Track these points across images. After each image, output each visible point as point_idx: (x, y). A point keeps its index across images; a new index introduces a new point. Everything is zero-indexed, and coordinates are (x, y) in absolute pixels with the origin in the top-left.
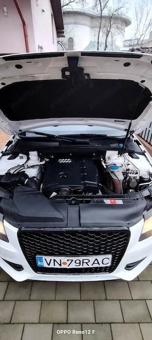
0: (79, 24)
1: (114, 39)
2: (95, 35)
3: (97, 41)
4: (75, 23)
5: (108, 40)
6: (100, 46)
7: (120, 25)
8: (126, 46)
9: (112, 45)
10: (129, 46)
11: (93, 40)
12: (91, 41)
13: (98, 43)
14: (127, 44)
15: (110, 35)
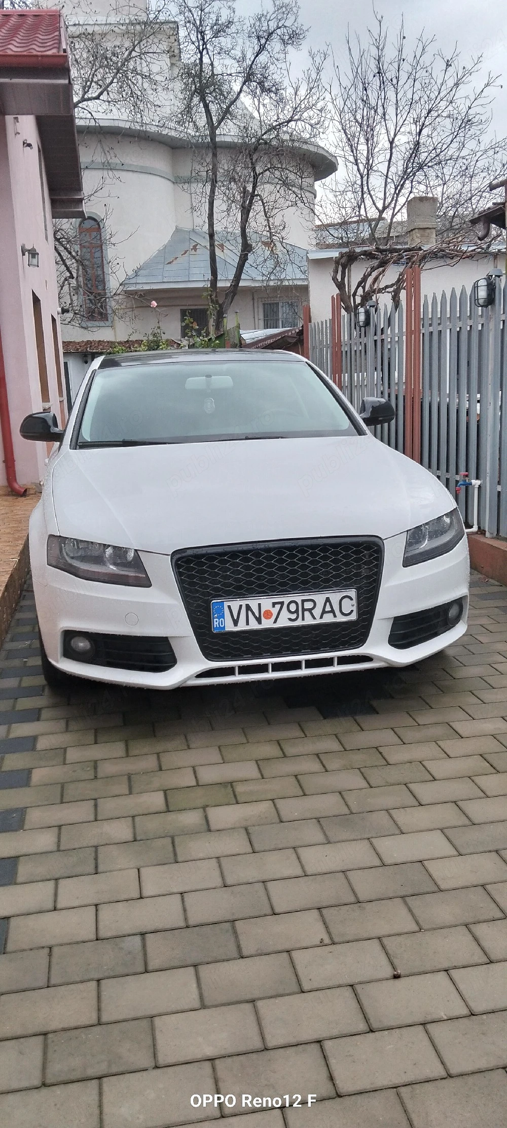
0: (123, 168)
1: (277, 221)
2: (193, 209)
3: (206, 227)
4: (108, 167)
5: (252, 223)
6: (222, 246)
7: (292, 176)
8: (329, 246)
9: (270, 244)
10: (340, 246)
11: (187, 225)
12: (178, 230)
13: (212, 235)
14: (330, 241)
15: (257, 206)
